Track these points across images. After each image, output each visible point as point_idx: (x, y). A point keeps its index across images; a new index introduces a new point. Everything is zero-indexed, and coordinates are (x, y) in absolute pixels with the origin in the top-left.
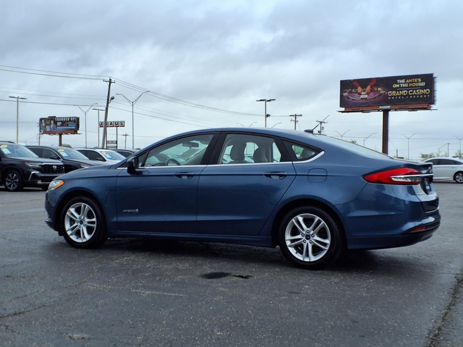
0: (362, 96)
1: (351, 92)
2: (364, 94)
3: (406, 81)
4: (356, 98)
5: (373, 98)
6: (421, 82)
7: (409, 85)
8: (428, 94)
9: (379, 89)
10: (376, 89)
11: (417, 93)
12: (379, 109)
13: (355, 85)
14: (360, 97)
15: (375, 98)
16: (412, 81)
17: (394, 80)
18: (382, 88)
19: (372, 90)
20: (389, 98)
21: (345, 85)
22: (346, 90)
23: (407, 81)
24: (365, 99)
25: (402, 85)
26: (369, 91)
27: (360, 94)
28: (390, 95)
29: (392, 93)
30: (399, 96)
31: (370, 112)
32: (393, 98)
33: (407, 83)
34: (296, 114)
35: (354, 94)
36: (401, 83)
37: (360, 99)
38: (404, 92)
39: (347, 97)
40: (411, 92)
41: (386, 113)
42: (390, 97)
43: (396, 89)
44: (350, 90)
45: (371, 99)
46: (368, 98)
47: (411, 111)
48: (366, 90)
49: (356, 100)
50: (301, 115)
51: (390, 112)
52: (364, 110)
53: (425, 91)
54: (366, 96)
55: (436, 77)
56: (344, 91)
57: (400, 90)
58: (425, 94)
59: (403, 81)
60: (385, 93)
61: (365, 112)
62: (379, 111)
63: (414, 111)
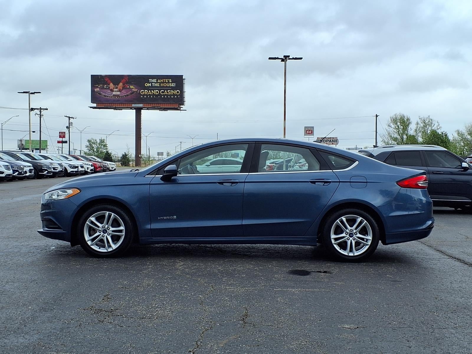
0: (114, 93)
1: (103, 88)
2: (116, 91)
3: (157, 81)
4: (107, 94)
5: (125, 96)
6: (172, 83)
7: (160, 85)
8: (178, 95)
9: (131, 87)
10: (128, 87)
11: (168, 93)
12: (132, 107)
13: (107, 81)
14: (112, 93)
15: (128, 95)
16: (164, 81)
17: (146, 78)
18: (135, 86)
19: (124, 88)
20: (142, 97)
21: (96, 80)
22: (97, 85)
23: (159, 81)
24: (118, 96)
25: (154, 85)
26: (122, 88)
27: (112, 91)
28: (142, 93)
29: (144, 91)
30: (152, 95)
31: (122, 109)
32: (145, 97)
33: (159, 83)
34: (40, 108)
35: (105, 90)
36: (153, 82)
37: (112, 96)
38: (155, 92)
39: (99, 92)
40: (162, 92)
41: (138, 111)
42: (142, 95)
43: (148, 88)
44: (101, 85)
45: (123, 96)
46: (120, 95)
47: (162, 110)
48: (118, 87)
49: (108, 97)
50: (47, 109)
51: (142, 111)
52: (116, 107)
53: (175, 92)
54: (118, 93)
55: (184, 79)
56: (95, 86)
57: (152, 89)
58: (176, 95)
59: (155, 81)
60: (137, 91)
61: (117, 109)
62: (131, 109)
63: (165, 110)
